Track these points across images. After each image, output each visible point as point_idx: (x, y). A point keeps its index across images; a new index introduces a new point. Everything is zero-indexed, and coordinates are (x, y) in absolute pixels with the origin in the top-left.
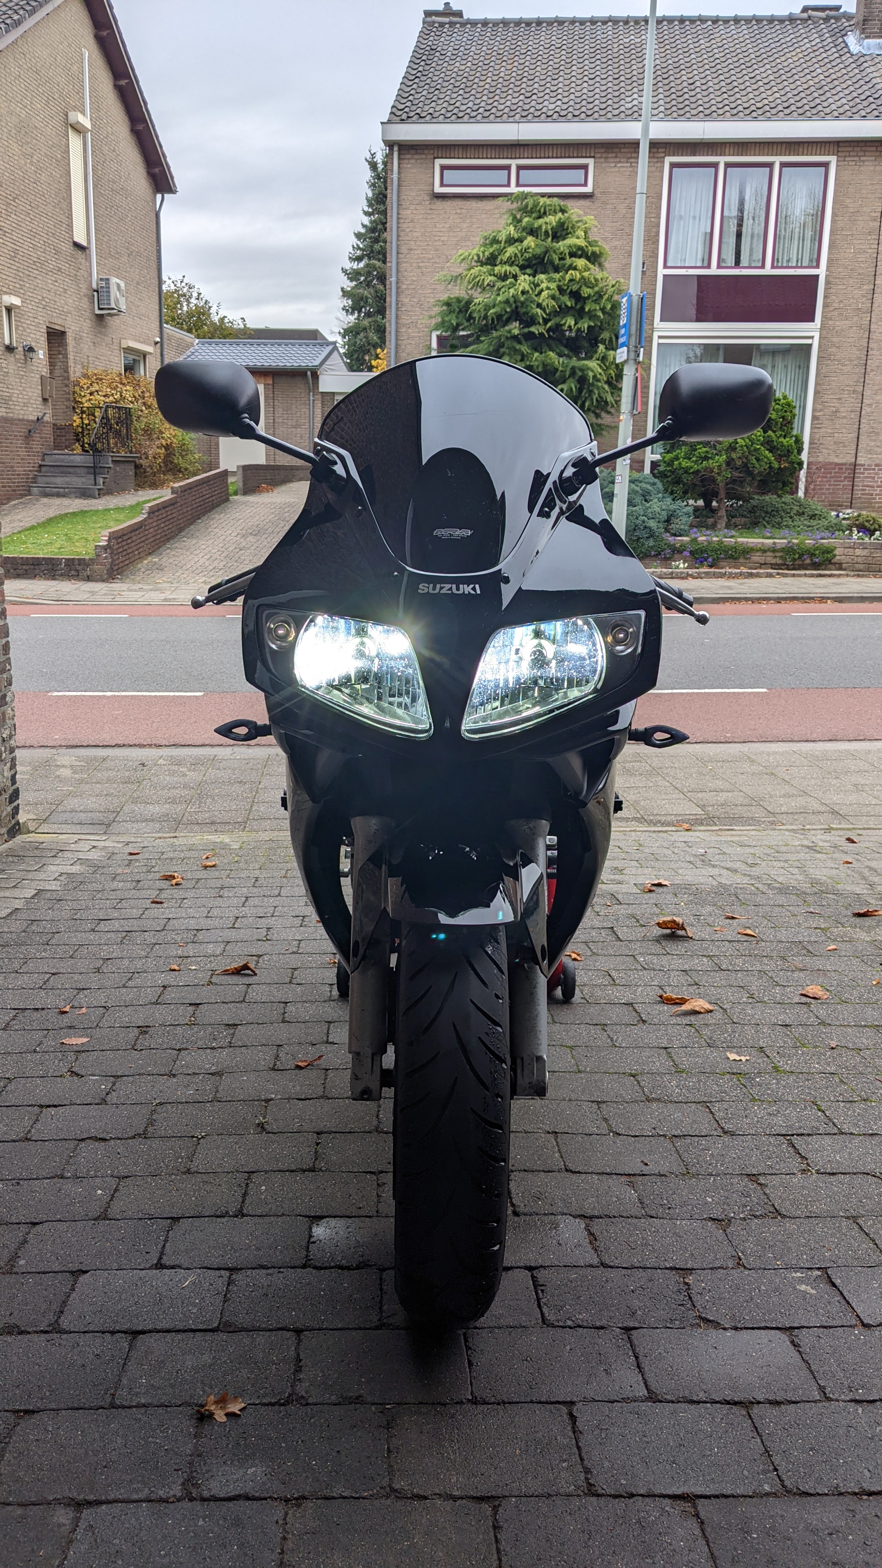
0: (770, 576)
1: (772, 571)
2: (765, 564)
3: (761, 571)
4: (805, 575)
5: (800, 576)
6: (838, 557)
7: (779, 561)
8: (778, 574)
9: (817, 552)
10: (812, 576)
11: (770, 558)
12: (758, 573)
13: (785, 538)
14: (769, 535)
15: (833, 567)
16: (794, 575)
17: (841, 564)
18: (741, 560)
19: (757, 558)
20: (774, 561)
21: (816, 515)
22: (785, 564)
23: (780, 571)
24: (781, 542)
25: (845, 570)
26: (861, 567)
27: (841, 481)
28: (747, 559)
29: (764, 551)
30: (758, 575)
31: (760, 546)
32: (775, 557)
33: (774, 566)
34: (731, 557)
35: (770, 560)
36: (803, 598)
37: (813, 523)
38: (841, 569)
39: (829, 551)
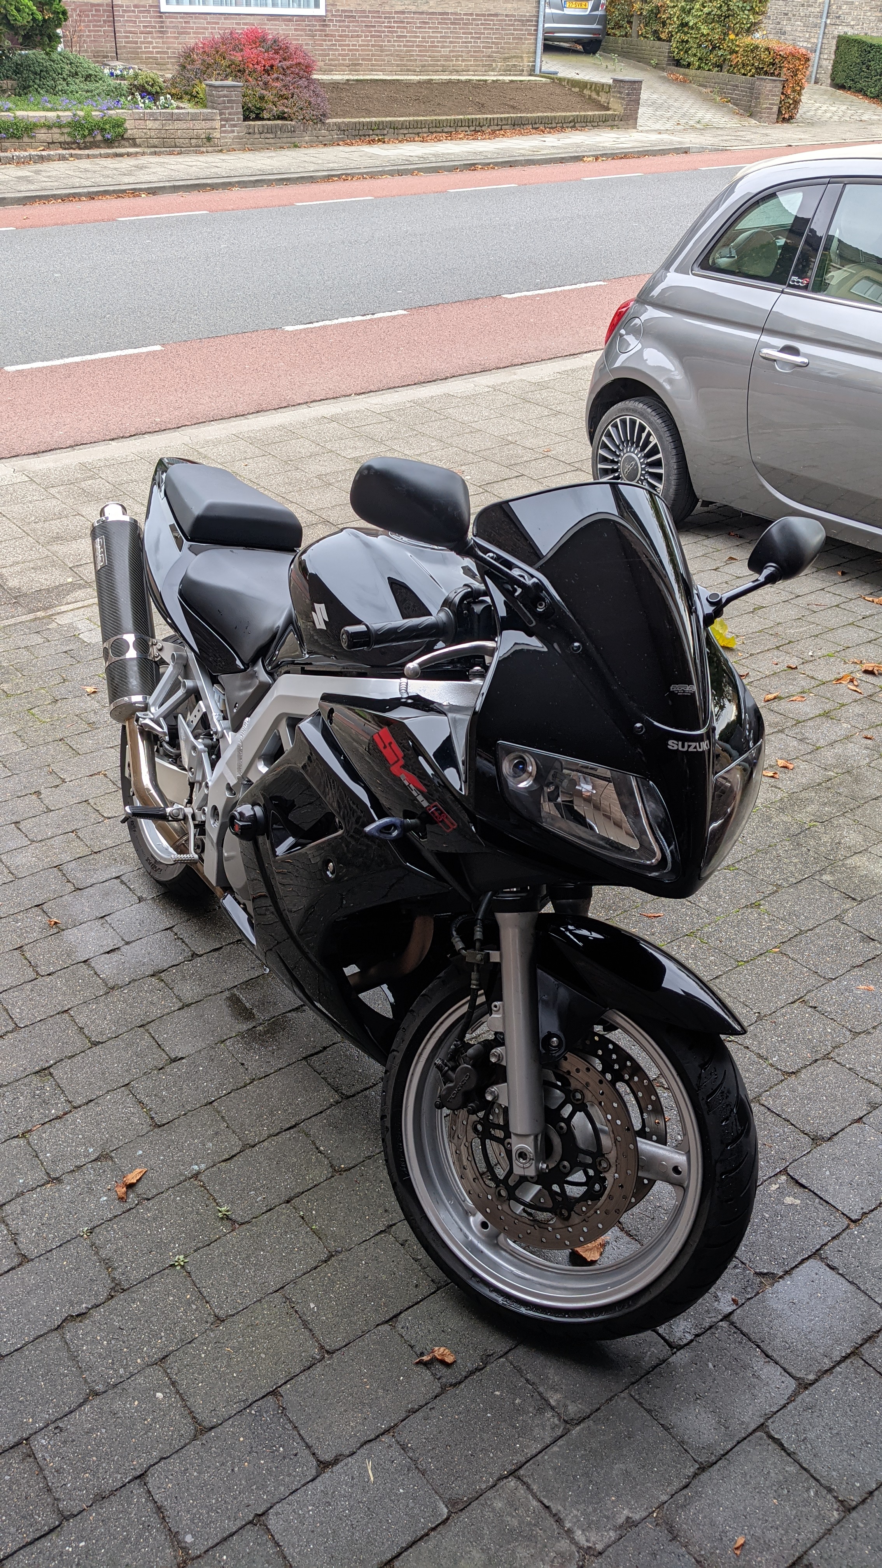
0: (63, 158)
1: (64, 152)
2: (53, 143)
3: (52, 153)
4: (101, 155)
5: (95, 156)
6: (129, 131)
7: (69, 139)
8: (71, 155)
9: (107, 126)
10: (107, 156)
11: (56, 135)
12: (49, 155)
13: (68, 110)
14: (49, 106)
15: (127, 144)
16: (88, 156)
17: (134, 139)
18: (26, 139)
19: (42, 135)
20: (62, 139)
21: (90, 75)
22: (75, 143)
23: (72, 151)
24: (66, 115)
25: (139, 146)
26: (155, 141)
27: (100, 26)
28: (32, 137)
29: (49, 127)
30: (49, 159)
31: (43, 121)
32: (63, 134)
33: (64, 145)
34: (13, 136)
35: (58, 137)
36: (114, 191)
37: (91, 86)
38: (135, 145)
39: (118, 124)
